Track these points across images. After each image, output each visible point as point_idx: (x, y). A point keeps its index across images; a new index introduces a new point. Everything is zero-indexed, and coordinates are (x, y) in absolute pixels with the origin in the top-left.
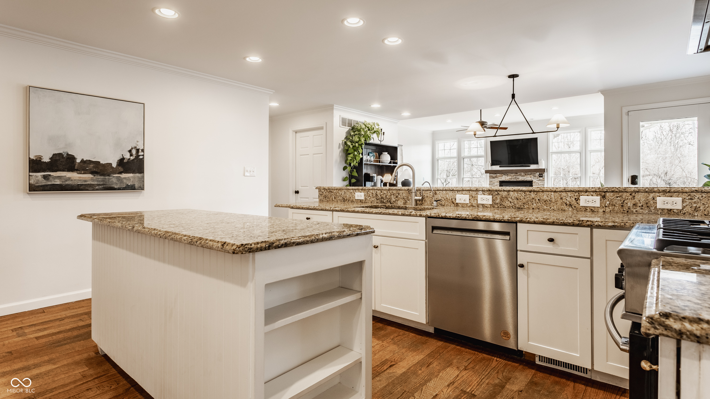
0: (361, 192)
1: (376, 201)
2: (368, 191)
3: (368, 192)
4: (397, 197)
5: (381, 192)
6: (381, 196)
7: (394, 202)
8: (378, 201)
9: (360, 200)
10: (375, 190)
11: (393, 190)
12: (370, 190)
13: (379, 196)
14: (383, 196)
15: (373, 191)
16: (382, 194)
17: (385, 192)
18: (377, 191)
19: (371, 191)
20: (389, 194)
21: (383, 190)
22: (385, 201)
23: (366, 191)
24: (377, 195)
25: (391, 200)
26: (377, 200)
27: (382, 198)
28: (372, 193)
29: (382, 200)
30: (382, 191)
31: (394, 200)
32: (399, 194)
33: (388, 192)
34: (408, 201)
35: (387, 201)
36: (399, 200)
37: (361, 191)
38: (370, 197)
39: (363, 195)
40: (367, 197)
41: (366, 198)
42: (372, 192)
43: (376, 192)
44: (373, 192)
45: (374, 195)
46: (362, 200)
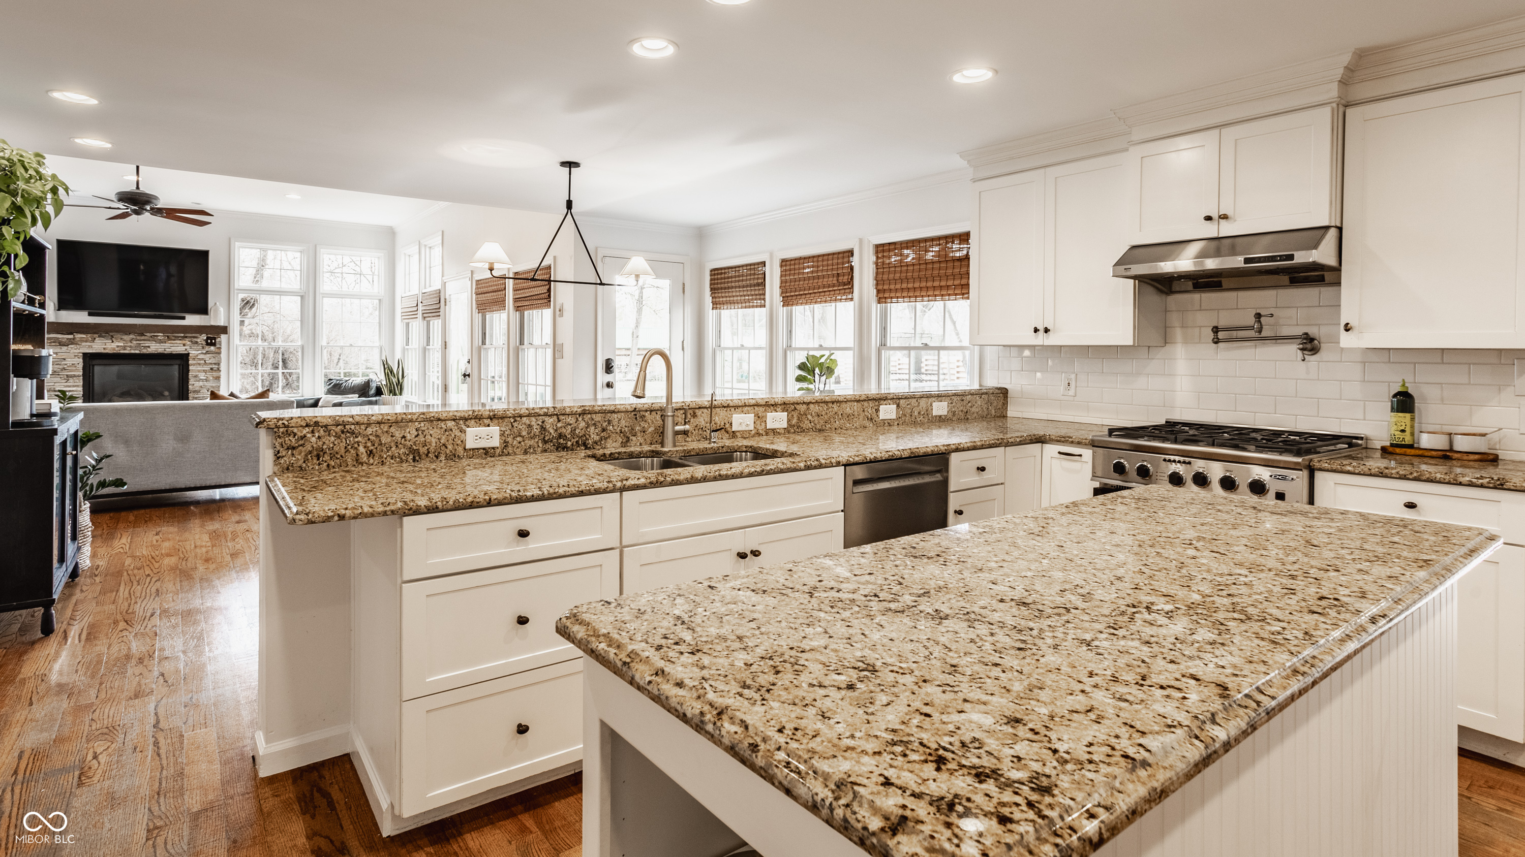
0: (489, 426)
1: (541, 445)
2: (515, 421)
3: (515, 424)
4: (604, 430)
5: (559, 421)
6: (556, 430)
7: (596, 443)
8: (547, 446)
9: (484, 449)
10: (540, 415)
11: (596, 413)
12: (521, 416)
13: (552, 431)
14: (564, 430)
15: (533, 419)
16: (559, 425)
17: (571, 420)
18: (546, 419)
19: (524, 419)
20: (583, 424)
21: (563, 415)
22: (569, 444)
23: (506, 420)
24: (543, 428)
25: (587, 439)
26: (545, 442)
27: (561, 436)
28: (530, 426)
29: (561, 441)
30: (561, 417)
31: (597, 438)
32: (609, 423)
33: (580, 419)
34: (634, 438)
35: (577, 442)
36: (609, 437)
37: (487, 421)
38: (523, 437)
39: (498, 433)
40: (510, 439)
41: (505, 442)
42: (528, 422)
43: (543, 422)
44: (533, 423)
45: (536, 430)
46: (493, 448)
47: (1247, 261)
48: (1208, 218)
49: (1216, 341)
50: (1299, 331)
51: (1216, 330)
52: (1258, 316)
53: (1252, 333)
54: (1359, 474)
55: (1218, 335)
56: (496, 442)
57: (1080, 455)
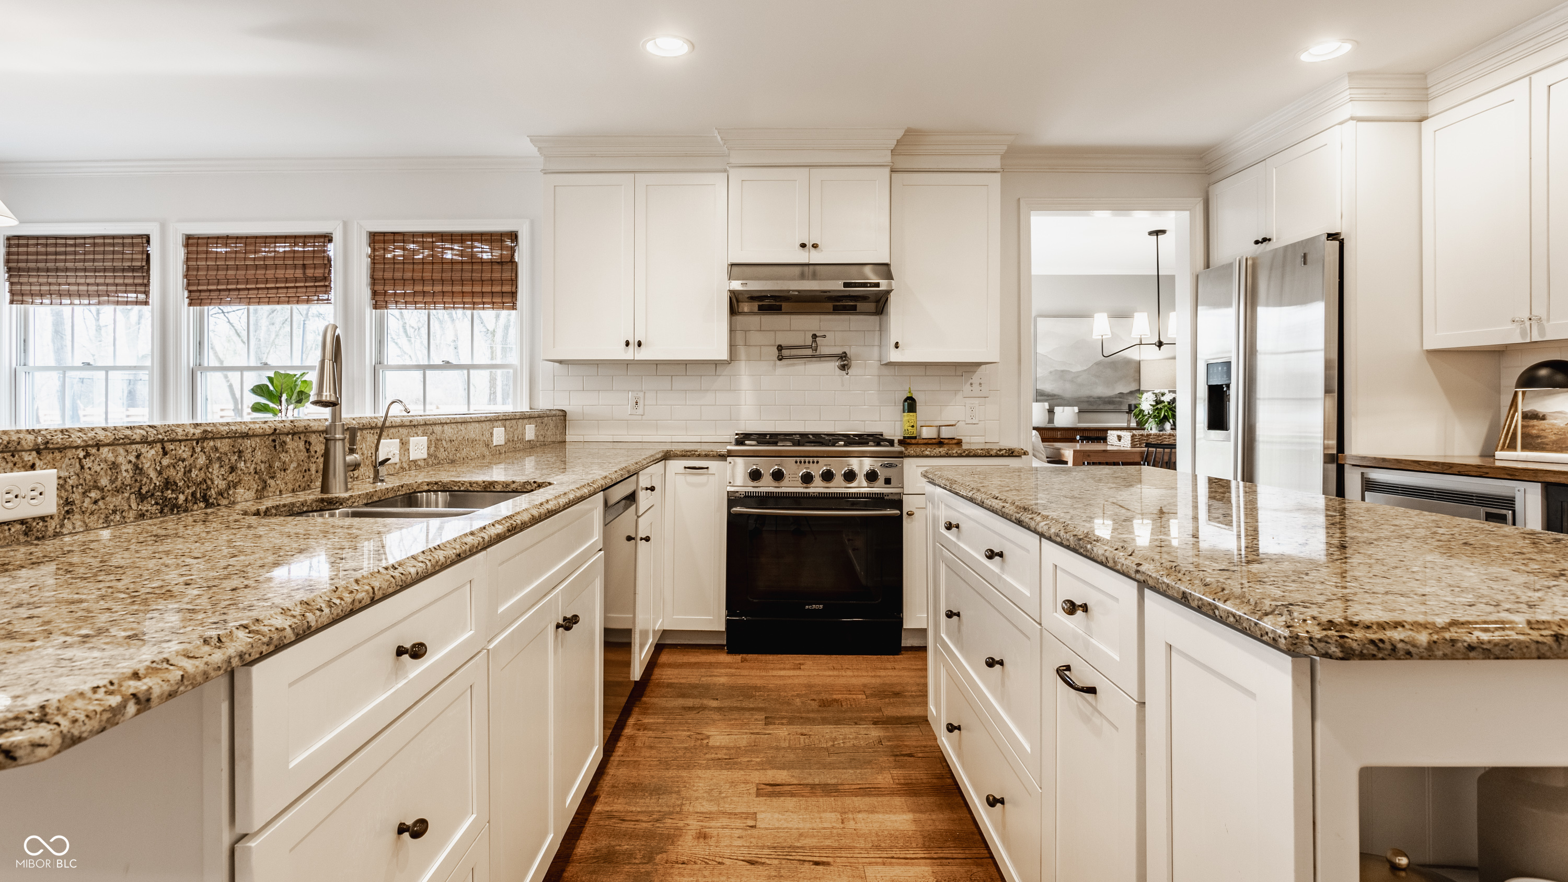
0: (33, 467)
1: (134, 506)
2: (87, 455)
3: (87, 463)
4: (233, 469)
5: (165, 453)
6: (160, 473)
7: (221, 494)
8: (145, 507)
9: (22, 522)
10: (133, 442)
11: (222, 437)
12: (98, 445)
13: (153, 474)
14: (172, 472)
15: (121, 450)
16: (166, 462)
17: (183, 451)
18: (144, 449)
19: (104, 450)
20: (202, 460)
21: (172, 441)
22: (182, 497)
23: (70, 453)
24: (138, 469)
25: (209, 488)
26: (142, 498)
27: (168, 484)
28: (114, 466)
29: (169, 494)
30: (169, 446)
31: (222, 485)
32: (240, 457)
33: (198, 449)
34: (271, 482)
35: (193, 494)
36: (240, 481)
37: (29, 457)
38: (102, 490)
39: (54, 483)
40: (76, 497)
41: (67, 502)
42: (111, 457)
43: (138, 457)
44: (121, 459)
45: (126, 474)
46: (43, 519)
47: (846, 285)
48: (803, 246)
49: (780, 358)
50: (838, 351)
51: (780, 348)
52: (815, 336)
53: (809, 352)
54: (934, 457)
55: (782, 353)
56: (49, 505)
57: (707, 468)
